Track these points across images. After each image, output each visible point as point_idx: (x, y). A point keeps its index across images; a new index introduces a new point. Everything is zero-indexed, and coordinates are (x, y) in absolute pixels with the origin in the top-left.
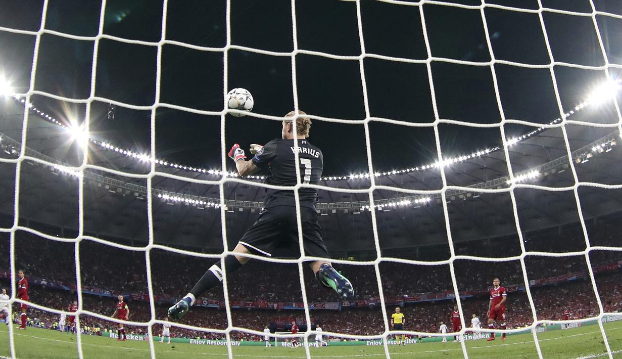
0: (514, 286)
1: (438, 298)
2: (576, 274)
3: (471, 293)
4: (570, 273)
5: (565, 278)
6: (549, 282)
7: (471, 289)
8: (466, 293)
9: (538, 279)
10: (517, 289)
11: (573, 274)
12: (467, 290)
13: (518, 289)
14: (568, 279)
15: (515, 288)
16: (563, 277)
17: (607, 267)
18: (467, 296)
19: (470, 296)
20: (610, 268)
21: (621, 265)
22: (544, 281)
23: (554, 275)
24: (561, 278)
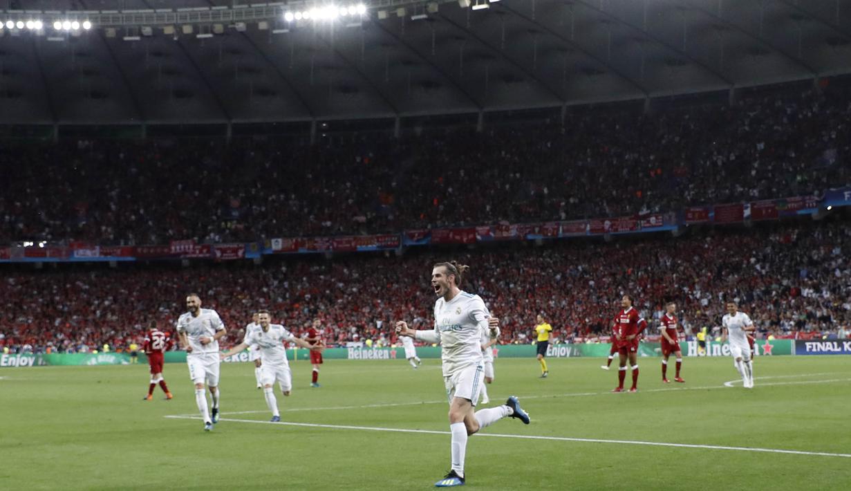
0: (235, 246)
1: (51, 256)
2: (378, 238)
3: (133, 252)
4: (364, 234)
5: (353, 244)
6: (314, 248)
7: (132, 243)
8: (119, 251)
9: (291, 237)
10: (240, 253)
11: (372, 239)
12: (122, 243)
13: (244, 253)
14: (359, 248)
15: (235, 251)
16: (349, 242)
17: (451, 235)
18: (121, 259)
19: (129, 259)
20: (458, 237)
21: (482, 236)
22: (303, 244)
23: (327, 232)
24: (346, 243)
